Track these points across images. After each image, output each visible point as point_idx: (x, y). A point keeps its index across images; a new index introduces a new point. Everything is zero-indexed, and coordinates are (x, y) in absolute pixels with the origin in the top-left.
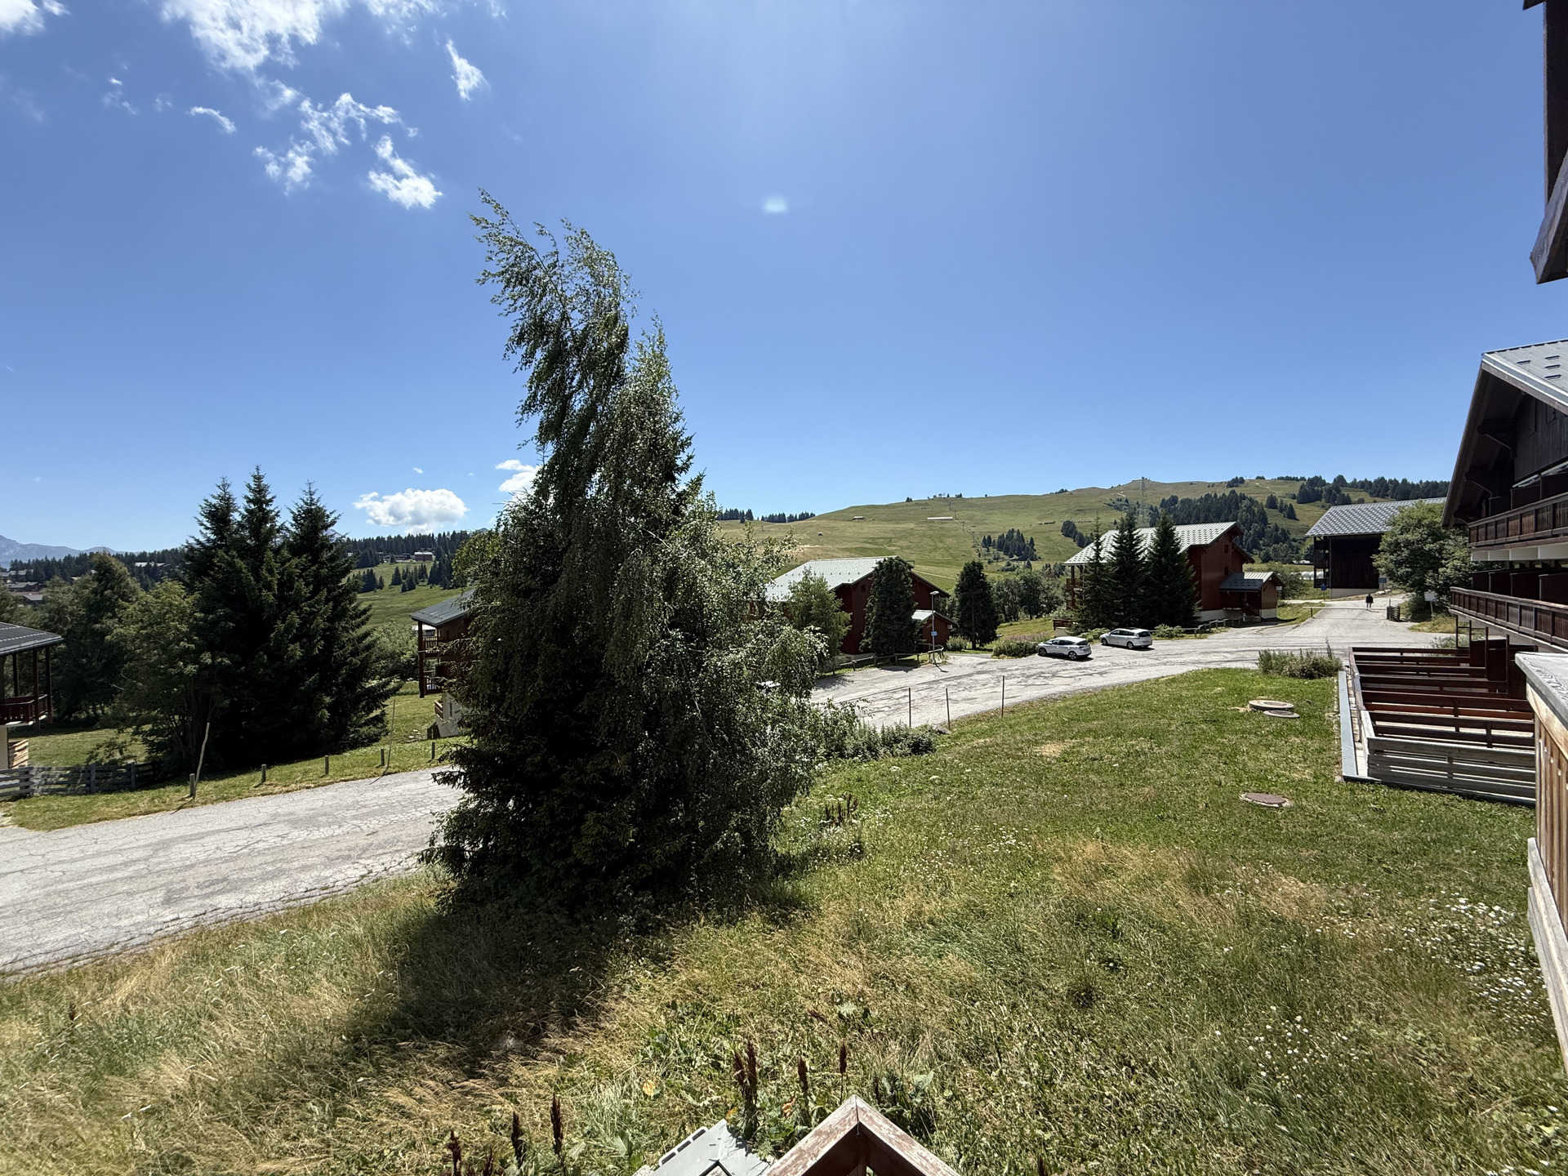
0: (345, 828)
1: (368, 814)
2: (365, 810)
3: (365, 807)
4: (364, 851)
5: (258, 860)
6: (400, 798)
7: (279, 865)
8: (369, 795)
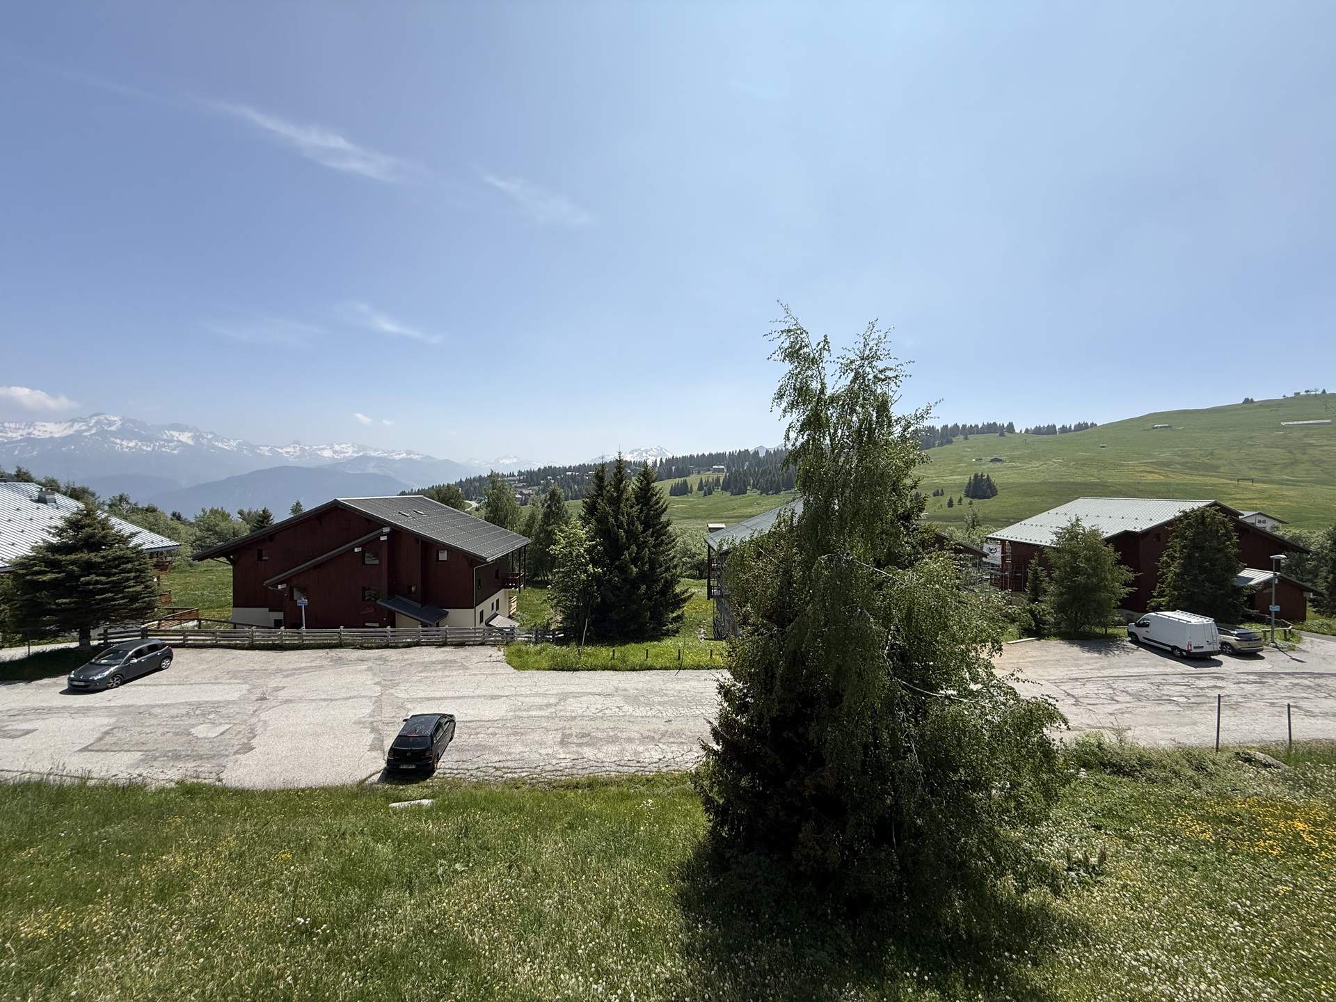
0: (653, 712)
1: (666, 703)
2: (666, 699)
3: (666, 695)
4: (663, 735)
5: (606, 724)
6: (687, 694)
7: (616, 732)
8: (670, 685)
